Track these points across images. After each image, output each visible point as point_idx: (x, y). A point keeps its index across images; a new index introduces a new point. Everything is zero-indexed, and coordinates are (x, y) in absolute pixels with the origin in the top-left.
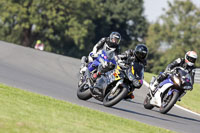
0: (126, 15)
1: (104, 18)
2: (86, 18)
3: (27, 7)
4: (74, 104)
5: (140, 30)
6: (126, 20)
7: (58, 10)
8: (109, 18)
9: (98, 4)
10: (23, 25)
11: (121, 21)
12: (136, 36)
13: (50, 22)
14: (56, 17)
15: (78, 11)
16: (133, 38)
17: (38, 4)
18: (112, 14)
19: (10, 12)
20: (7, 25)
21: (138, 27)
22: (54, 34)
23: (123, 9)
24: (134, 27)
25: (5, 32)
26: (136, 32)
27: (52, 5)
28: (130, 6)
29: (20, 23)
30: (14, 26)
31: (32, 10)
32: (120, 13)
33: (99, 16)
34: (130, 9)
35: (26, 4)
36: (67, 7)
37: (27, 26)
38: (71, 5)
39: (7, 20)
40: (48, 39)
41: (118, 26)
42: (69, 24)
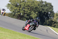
0: (48, 10)
1: (42, 11)
2: (36, 11)
3: (19, 8)
4: (33, 37)
5: (52, 15)
6: (48, 12)
7: (28, 9)
8: (43, 12)
9: (40, 7)
10: (18, 13)
11: (47, 12)
12: (51, 17)
13: (26, 12)
14: (28, 11)
15: (34, 9)
16: (50, 17)
17: (23, 7)
18: (44, 10)
19: (15, 9)
20: (13, 13)
21: (52, 14)
22: (27, 16)
23: (47, 9)
24: (50, 14)
25: (13, 15)
26: (51, 15)
27: (26, 7)
28: (49, 8)
29: (17, 13)
30: (15, 13)
31: (21, 9)
32: (46, 10)
33: (40, 11)
34: (49, 9)
35: (19, 7)
36: (31, 8)
37: (19, 14)
38: (32, 7)
39: (13, 12)
40: (25, 17)
41: (46, 14)
42: (31, 13)
